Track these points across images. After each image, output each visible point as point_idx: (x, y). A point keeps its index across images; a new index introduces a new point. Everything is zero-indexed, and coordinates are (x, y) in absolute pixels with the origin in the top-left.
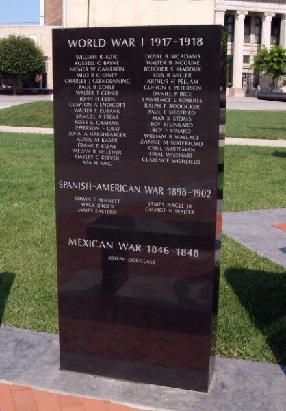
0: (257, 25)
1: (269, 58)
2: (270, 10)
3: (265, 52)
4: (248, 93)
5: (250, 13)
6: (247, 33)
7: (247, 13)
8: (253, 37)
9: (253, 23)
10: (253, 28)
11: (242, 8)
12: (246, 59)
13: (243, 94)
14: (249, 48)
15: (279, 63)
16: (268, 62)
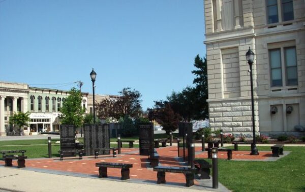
0: (10, 102)
1: (18, 118)
2: (16, 95)
3: (15, 115)
4: (8, 134)
5: (7, 97)
6: (6, 106)
7: (5, 97)
8: (8, 107)
9: (8, 101)
10: (8, 104)
11: (3, 95)
12: (6, 118)
13: (5, 135)
14: (6, 113)
15: (23, 119)
16: (17, 119)
